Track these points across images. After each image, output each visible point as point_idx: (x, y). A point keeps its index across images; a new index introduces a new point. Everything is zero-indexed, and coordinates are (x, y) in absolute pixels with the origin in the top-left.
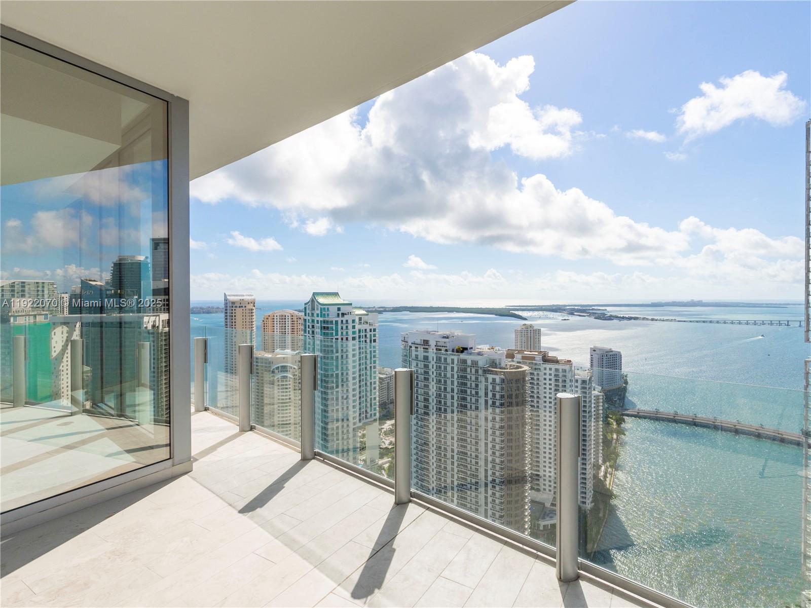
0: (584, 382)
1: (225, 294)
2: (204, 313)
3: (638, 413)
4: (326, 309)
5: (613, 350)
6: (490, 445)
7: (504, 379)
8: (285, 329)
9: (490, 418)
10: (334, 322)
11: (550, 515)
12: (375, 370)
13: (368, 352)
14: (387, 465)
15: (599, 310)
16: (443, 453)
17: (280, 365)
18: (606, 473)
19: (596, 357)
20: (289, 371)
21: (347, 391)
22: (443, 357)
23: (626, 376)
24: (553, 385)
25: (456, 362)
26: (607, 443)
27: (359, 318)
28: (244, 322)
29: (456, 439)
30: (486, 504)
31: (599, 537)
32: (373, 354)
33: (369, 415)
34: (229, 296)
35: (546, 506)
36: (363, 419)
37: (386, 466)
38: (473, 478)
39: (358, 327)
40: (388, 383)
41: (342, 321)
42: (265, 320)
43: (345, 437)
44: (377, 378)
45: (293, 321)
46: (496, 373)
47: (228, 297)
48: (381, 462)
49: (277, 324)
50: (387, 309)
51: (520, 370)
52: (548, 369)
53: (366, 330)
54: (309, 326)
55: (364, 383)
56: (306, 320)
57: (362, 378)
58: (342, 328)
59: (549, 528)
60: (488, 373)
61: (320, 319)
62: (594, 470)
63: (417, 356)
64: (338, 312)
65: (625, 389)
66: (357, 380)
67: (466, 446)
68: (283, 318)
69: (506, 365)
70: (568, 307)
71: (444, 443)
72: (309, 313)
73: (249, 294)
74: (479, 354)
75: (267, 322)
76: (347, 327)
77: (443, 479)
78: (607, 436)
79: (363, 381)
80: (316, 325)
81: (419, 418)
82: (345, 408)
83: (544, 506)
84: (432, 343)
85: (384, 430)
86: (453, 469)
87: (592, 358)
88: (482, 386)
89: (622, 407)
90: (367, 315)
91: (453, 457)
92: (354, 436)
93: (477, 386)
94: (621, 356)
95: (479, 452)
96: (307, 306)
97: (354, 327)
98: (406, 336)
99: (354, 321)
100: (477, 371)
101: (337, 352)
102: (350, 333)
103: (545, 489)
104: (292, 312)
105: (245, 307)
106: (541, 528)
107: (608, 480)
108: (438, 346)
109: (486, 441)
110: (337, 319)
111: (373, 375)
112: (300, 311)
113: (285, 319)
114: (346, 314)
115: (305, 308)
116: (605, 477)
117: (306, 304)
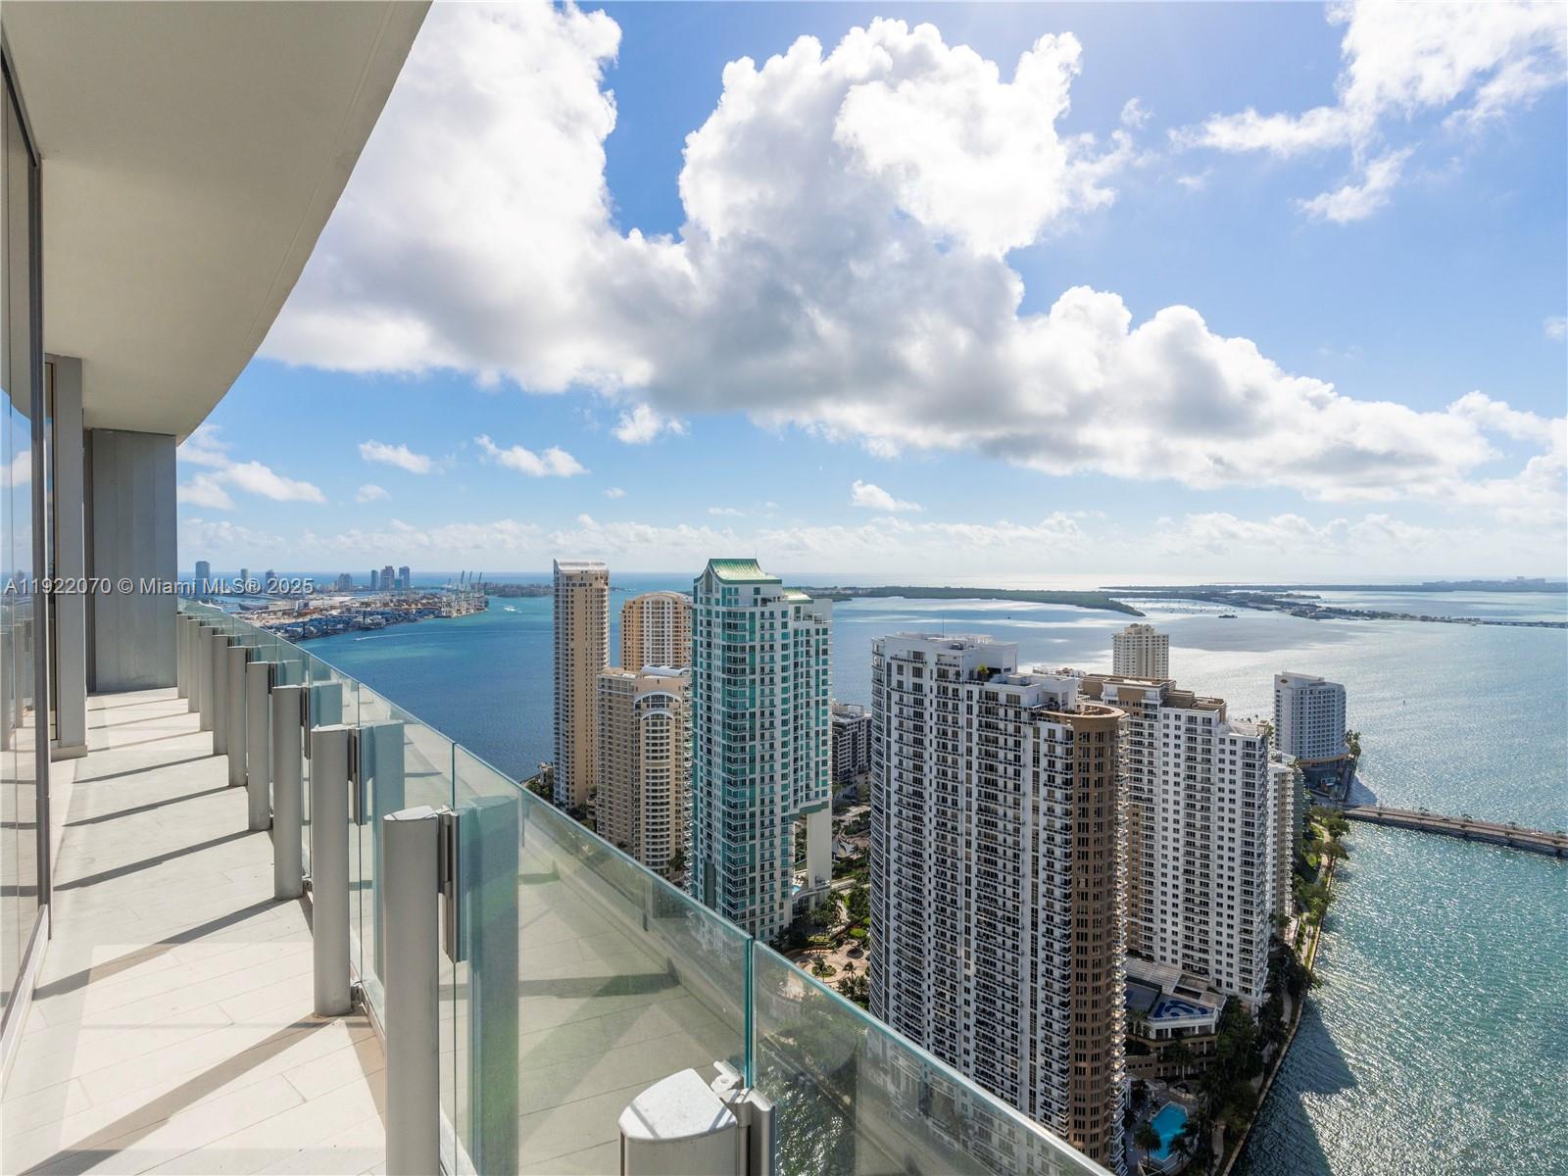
0: (1249, 744)
1: (555, 562)
2: (523, 595)
3: (1380, 814)
4: (733, 590)
5: (1326, 681)
6: (1043, 862)
7: (1072, 732)
8: (663, 627)
9: (1043, 807)
10: (747, 615)
11: (1173, 1010)
12: (824, 708)
13: (813, 673)
14: (848, 891)
15: (1304, 597)
16: (949, 873)
17: (650, 694)
18: (1300, 935)
19: (1286, 694)
20: (668, 706)
21: (772, 746)
22: (951, 687)
23: (1356, 737)
24: (1183, 747)
25: (976, 696)
26: (1304, 871)
27: (796, 607)
28: (589, 613)
29: (974, 845)
30: (1034, 977)
31: (1279, 1063)
32: (822, 678)
33: (812, 794)
34: (562, 564)
35: (1164, 991)
36: (802, 801)
37: (846, 893)
38: (1009, 925)
39: (792, 625)
40: (854, 734)
41: (763, 614)
42: (627, 610)
43: (767, 833)
44: (830, 723)
45: (677, 613)
46: (1057, 720)
47: (561, 568)
48: (835, 885)
49: (648, 617)
50: (860, 592)
51: (1105, 716)
52: (1172, 717)
53: (808, 631)
54: (701, 621)
55: (804, 732)
56: (696, 610)
57: (800, 722)
58: (762, 627)
59: (1170, 1036)
60: (1040, 720)
61: (722, 609)
62: (1273, 926)
63: (900, 684)
64: (756, 596)
65: (1351, 765)
66: (791, 726)
67: (996, 862)
68: (659, 605)
69: (1079, 706)
70: (1234, 592)
71: (952, 853)
72: (701, 598)
73: (599, 561)
74: (1024, 682)
75: (631, 615)
76: (772, 625)
77: (949, 922)
78: (1308, 858)
79: (802, 729)
80: (714, 620)
81: (904, 802)
82: (767, 780)
83: (1161, 990)
84: (931, 659)
85: (845, 824)
86: (968, 906)
87: (1278, 696)
88: (1028, 745)
89: (1345, 800)
90: (811, 602)
91: (968, 881)
92: (785, 831)
93: (1017, 744)
94: (1345, 693)
95: (1021, 874)
96: (698, 584)
97: (785, 625)
98: (881, 644)
99: (784, 614)
100: (1017, 715)
101: (753, 672)
102: (778, 635)
103: (1163, 958)
104: (674, 594)
105: (591, 585)
106: (1152, 1035)
107: (1305, 948)
108: (941, 664)
109: (1034, 854)
110: (753, 609)
111: (821, 718)
112: (687, 593)
113: (663, 608)
114: (770, 601)
115: (695, 588)
116: (1299, 941)
117: (696, 581)
